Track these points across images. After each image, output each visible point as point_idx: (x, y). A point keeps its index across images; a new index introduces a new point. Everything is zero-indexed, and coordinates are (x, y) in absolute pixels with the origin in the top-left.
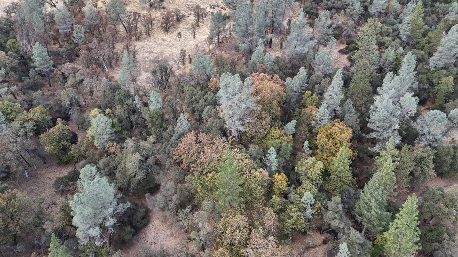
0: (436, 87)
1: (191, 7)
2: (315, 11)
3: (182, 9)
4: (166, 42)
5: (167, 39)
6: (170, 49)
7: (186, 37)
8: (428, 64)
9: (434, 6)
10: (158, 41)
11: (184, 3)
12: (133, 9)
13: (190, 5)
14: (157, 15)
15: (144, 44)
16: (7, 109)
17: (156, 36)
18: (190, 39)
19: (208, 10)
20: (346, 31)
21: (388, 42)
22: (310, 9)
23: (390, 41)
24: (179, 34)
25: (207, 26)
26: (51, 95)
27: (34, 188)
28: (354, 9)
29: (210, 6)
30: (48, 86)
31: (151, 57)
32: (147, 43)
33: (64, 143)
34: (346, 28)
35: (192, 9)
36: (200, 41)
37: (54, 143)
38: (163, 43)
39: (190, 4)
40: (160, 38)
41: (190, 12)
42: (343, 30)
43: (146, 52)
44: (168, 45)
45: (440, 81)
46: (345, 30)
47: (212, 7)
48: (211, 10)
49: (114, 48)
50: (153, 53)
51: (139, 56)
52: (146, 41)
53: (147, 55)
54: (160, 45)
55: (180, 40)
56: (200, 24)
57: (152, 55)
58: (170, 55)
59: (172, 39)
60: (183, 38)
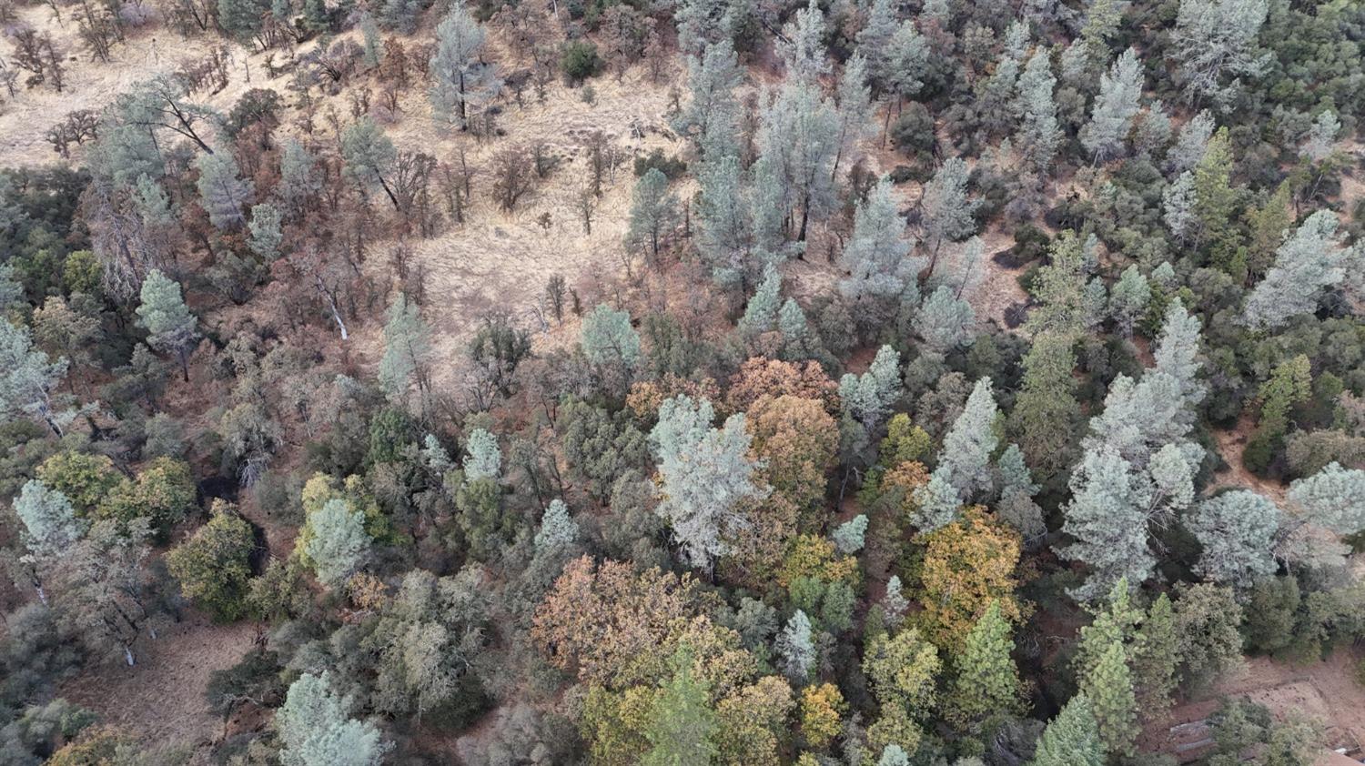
0: (1261, 386)
1: (576, 130)
2: (928, 136)
3: (553, 137)
4: (508, 241)
5: (509, 232)
6: (518, 262)
7: (565, 225)
8: (1240, 312)
9: (1269, 115)
10: (486, 235)
11: (559, 120)
12: (413, 134)
13: (576, 126)
14: (483, 155)
15: (447, 245)
16: (76, 476)
17: (479, 220)
18: (575, 233)
19: (625, 141)
20: (1016, 201)
21: (1132, 244)
22: (916, 132)
23: (1137, 239)
24: (545, 220)
25: (622, 189)
26: (190, 408)
27: (151, 697)
28: (1038, 135)
29: (630, 130)
30: (181, 379)
31: (465, 288)
32: (455, 243)
33: (234, 569)
34: (1014, 193)
35: (581, 137)
36: (603, 238)
37: (204, 571)
38: (499, 242)
39: (576, 122)
40: (492, 228)
41: (575, 147)
42: (1008, 197)
43: (451, 270)
44: (513, 248)
45: (1274, 368)
46: (1013, 198)
47: (639, 133)
48: (635, 143)
49: (361, 259)
50: (473, 274)
51: (434, 285)
52: (452, 235)
53: (454, 280)
54: (491, 248)
55: (547, 234)
56: (602, 187)
57: (470, 280)
58: (519, 280)
59: (524, 232)
60: (555, 229)
